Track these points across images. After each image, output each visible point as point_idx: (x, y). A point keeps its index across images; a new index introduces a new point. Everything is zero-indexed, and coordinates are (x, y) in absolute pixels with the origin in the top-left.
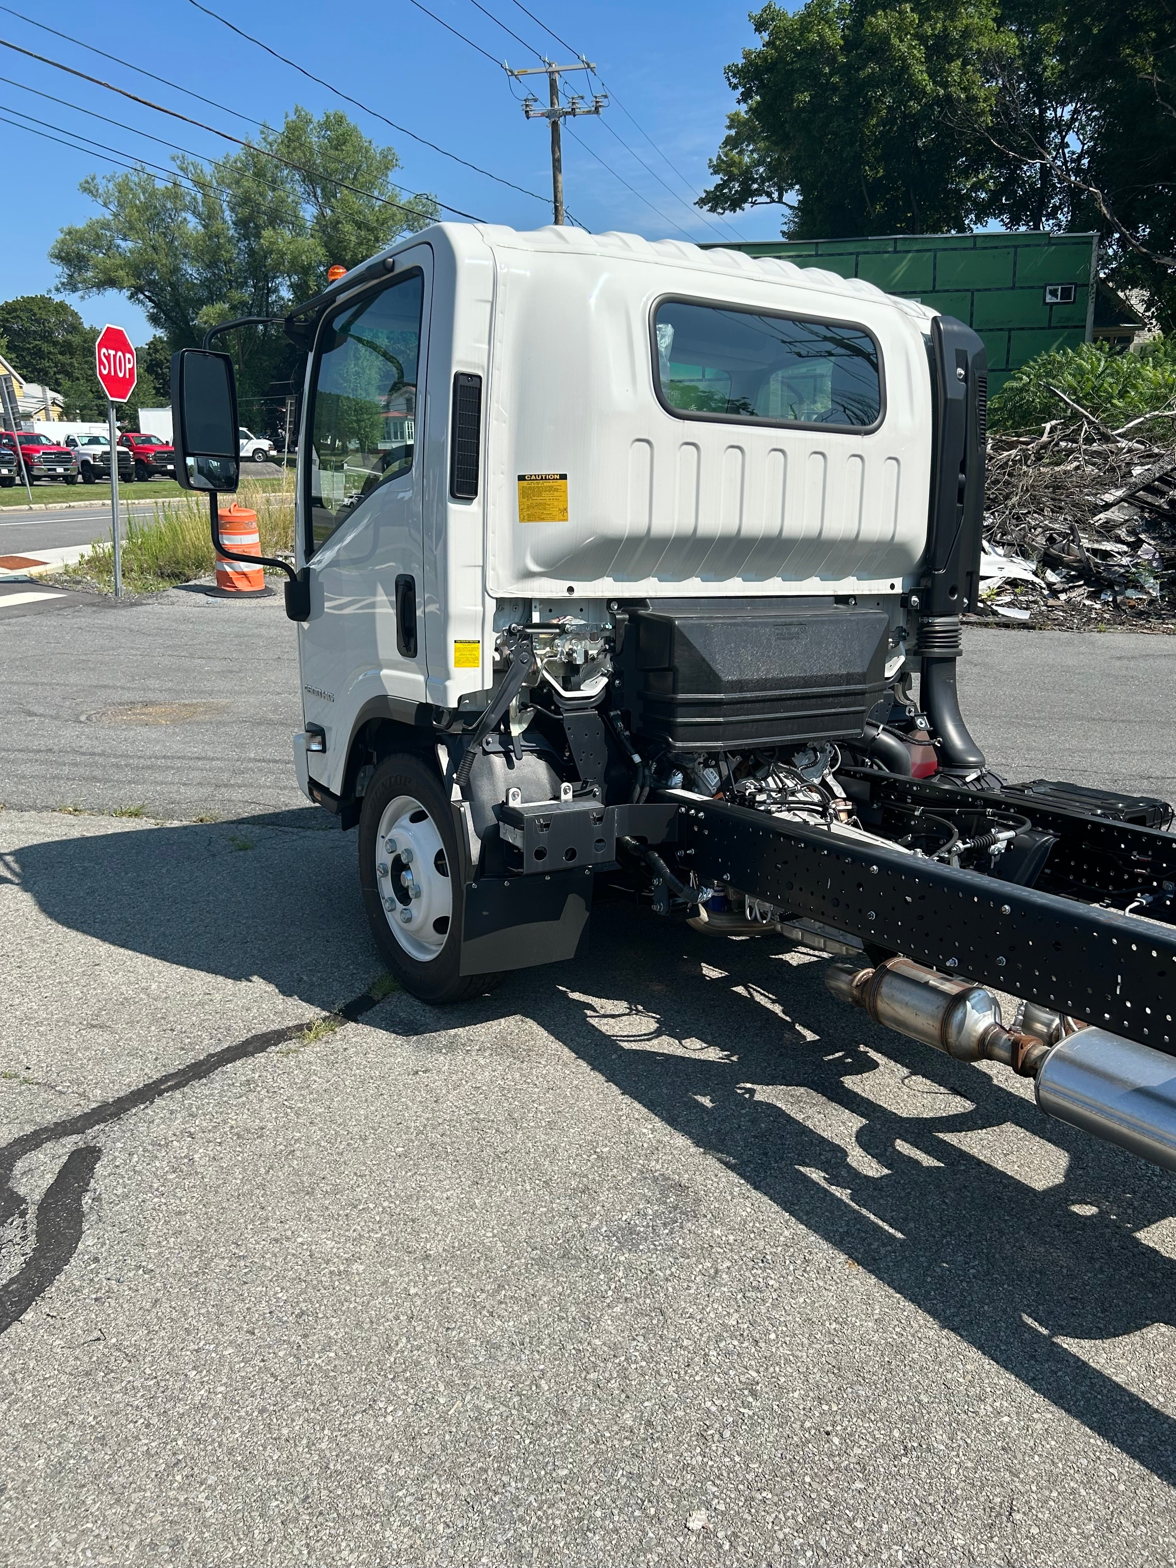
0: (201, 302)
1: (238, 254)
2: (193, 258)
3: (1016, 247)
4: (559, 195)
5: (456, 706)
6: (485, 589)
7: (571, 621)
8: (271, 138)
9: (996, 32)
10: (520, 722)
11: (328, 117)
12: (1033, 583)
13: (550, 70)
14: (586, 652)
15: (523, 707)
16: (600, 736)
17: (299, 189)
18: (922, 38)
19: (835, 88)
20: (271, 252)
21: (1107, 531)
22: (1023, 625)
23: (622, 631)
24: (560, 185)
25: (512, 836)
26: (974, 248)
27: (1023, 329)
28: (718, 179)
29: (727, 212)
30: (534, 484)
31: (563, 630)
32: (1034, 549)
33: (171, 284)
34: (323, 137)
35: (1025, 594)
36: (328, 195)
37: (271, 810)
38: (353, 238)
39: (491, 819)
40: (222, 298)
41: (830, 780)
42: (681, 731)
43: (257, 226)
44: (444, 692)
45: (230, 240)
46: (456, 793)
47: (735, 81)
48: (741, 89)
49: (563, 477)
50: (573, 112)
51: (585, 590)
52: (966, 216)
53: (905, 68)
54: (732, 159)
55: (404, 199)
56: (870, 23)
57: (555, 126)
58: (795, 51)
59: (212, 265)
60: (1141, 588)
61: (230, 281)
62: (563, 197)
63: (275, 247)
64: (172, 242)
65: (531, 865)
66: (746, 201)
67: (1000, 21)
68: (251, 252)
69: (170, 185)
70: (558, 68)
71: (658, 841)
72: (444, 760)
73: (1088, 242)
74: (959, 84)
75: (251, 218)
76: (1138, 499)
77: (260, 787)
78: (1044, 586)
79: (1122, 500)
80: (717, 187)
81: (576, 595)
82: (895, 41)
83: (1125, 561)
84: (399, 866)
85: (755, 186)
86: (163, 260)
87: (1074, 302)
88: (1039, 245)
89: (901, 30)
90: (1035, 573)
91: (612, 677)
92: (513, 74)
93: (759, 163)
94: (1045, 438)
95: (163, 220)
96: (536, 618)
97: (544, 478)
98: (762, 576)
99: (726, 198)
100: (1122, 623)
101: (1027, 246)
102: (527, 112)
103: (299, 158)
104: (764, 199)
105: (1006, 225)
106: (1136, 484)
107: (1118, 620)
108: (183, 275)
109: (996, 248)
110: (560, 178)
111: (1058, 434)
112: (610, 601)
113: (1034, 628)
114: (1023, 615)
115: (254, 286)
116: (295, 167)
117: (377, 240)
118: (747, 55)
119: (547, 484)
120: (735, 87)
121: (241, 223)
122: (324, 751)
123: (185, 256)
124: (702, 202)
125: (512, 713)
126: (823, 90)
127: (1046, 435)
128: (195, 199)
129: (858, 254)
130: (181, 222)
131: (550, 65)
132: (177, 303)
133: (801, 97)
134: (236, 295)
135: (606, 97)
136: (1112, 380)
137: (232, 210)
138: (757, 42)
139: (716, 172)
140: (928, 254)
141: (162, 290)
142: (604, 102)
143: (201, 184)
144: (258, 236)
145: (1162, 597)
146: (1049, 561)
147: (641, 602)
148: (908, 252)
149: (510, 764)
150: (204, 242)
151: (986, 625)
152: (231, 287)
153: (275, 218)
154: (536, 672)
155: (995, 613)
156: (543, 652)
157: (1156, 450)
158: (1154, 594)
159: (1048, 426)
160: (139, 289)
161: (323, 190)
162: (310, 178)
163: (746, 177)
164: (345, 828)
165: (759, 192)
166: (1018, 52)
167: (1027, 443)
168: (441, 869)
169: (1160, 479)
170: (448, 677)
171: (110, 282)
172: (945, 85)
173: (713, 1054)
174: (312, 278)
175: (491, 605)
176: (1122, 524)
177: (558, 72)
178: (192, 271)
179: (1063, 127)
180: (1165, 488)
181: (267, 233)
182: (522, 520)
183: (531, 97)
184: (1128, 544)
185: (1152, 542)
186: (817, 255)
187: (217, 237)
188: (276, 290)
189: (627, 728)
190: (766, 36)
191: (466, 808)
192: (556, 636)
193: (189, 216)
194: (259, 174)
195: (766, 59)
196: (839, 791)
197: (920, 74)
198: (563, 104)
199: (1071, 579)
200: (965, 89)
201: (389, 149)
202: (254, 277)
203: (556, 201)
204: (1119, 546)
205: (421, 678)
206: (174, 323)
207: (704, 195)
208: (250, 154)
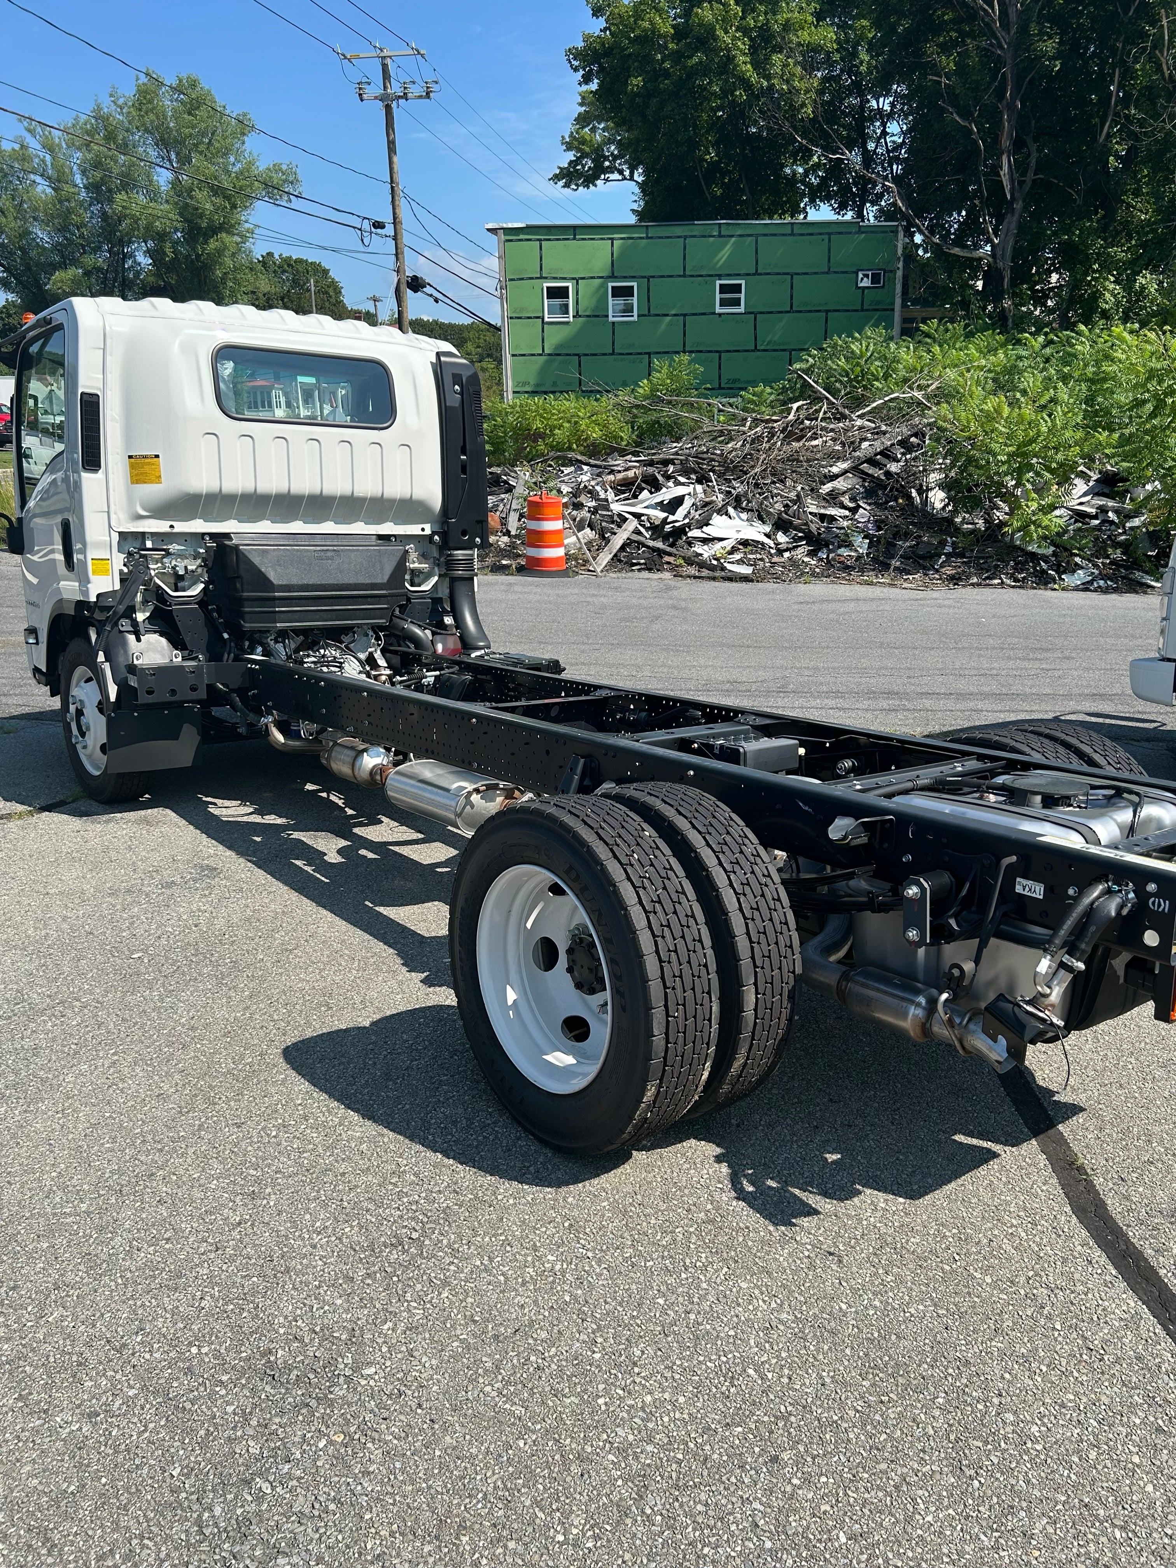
0: (53, 267)
1: (91, 217)
2: (43, 221)
3: (829, 234)
4: (395, 176)
5: (95, 600)
6: (110, 527)
7: (174, 547)
8: (121, 101)
9: (816, 27)
10: (144, 611)
11: (180, 81)
12: (763, 544)
13: (382, 55)
14: (186, 567)
15: (145, 602)
16: (202, 621)
17: (153, 153)
18: (745, 31)
19: (667, 74)
20: (125, 216)
21: (833, 498)
22: (745, 579)
23: (212, 554)
24: (395, 167)
25: (133, 682)
26: (792, 234)
27: (838, 311)
28: (571, 156)
29: (581, 188)
30: (139, 461)
31: (168, 553)
32: (769, 514)
33: (21, 248)
34: (176, 100)
35: (752, 553)
36: (185, 160)
37: (38, 710)
38: (208, 206)
39: (123, 672)
40: (75, 263)
41: (378, 655)
42: (247, 616)
43: (110, 190)
44: (86, 593)
45: (81, 204)
46: (101, 657)
47: (576, 63)
48: (582, 72)
49: (157, 456)
50: (405, 96)
51: (181, 527)
52: (802, 201)
53: (730, 59)
54: (583, 137)
55: (262, 166)
56: (697, 14)
57: (388, 108)
58: (629, 38)
59: (63, 229)
60: (849, 545)
61: (83, 246)
62: (400, 178)
63: (128, 212)
64: (21, 204)
65: (144, 699)
66: (598, 178)
67: (820, 16)
68: (104, 216)
69: (17, 147)
70: (389, 54)
71: (236, 687)
72: (93, 637)
73: (895, 232)
74: (782, 76)
75: (103, 181)
76: (863, 472)
77: (33, 695)
78: (773, 545)
79: (846, 472)
80: (571, 162)
81: (176, 530)
82: (720, 33)
83: (845, 524)
84: (80, 713)
85: (607, 164)
86: (12, 223)
87: (883, 287)
88: (850, 233)
89: (726, 21)
90: (768, 536)
91: (207, 583)
92: (345, 58)
93: (610, 141)
94: (791, 417)
95: (11, 182)
96: (149, 544)
97: (145, 457)
98: (319, 520)
99: (579, 174)
100: (828, 576)
101: (840, 233)
102: (360, 95)
103: (152, 122)
104: (616, 176)
105: (834, 209)
106: (859, 458)
107: (825, 574)
108: (34, 239)
109: (811, 234)
110: (395, 159)
111: (803, 414)
112: (204, 534)
113: (752, 581)
114: (746, 570)
115: (109, 251)
116: (147, 130)
117: (234, 206)
118: (586, 38)
119: (147, 460)
120: (576, 70)
121: (93, 187)
122: (37, 643)
123: (35, 219)
124: (556, 178)
125: (137, 607)
126: (655, 75)
127: (792, 414)
128: (43, 161)
129: (685, 237)
130: (30, 185)
131: (381, 50)
132: (28, 268)
133: (635, 82)
134: (89, 260)
135: (436, 82)
136: (880, 364)
137: (84, 172)
138: (597, 26)
139: (569, 149)
140: (750, 238)
141: (12, 253)
142: (435, 87)
143: (50, 148)
144: (111, 201)
145: (868, 554)
146: (781, 525)
147: (227, 536)
148: (732, 236)
149: (138, 640)
150: (54, 206)
151: (714, 579)
152: (84, 252)
153: (128, 183)
154: (151, 579)
155: (723, 569)
156: (155, 566)
157: (884, 428)
158: (861, 551)
159: (795, 406)
161: (177, 154)
162: (165, 142)
163: (599, 157)
164: (52, 695)
165: (611, 170)
166: (835, 47)
167: (776, 421)
168: (101, 711)
169: (881, 453)
170: (89, 582)
172: (768, 77)
173: (280, 821)
174: (168, 245)
175: (115, 537)
176: (844, 493)
177: (390, 57)
178: (42, 235)
179: (885, 117)
180: (884, 461)
181: (120, 197)
182: (132, 483)
183: (365, 80)
184: (849, 509)
185: (868, 508)
186: (648, 238)
187: (68, 200)
188: (132, 255)
189: (220, 616)
190: (601, 22)
191: (107, 667)
192: (164, 557)
193: (39, 179)
194: (110, 137)
195: (603, 44)
196: (382, 662)
197: (745, 66)
198: (395, 88)
199: (796, 539)
200: (787, 82)
201: (245, 115)
202: (109, 242)
203: (392, 182)
204: (843, 511)
205: (77, 584)
206: (25, 287)
207: (558, 171)
208: (100, 117)
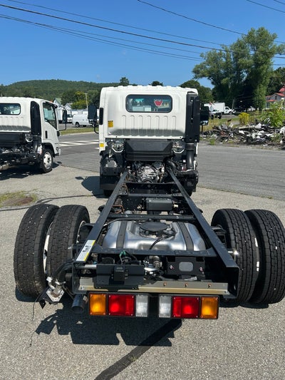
0: (223, 78)
1: (233, 65)
5: (100, 152)
6: (104, 137)
7: (117, 141)
8: (244, 37)
10: (111, 155)
11: (259, 29)
14: (119, 146)
16: (122, 158)
17: (250, 47)
20: (241, 64)
23: (125, 143)
30: (109, 122)
34: (257, 34)
36: (257, 48)
38: (261, 58)
40: (228, 76)
43: (238, 59)
45: (232, 62)
49: (113, 121)
55: (277, 46)
59: (226, 69)
61: (231, 72)
63: (243, 62)
64: (218, 65)
68: (236, 65)
69: (219, 52)
81: (117, 138)
86: (216, 69)
91: (123, 150)
95: (217, 60)
96: (112, 141)
103: (251, 40)
108: (220, 72)
115: (237, 73)
116: (249, 43)
117: (268, 57)
121: (235, 58)
123: (221, 68)
128: (224, 54)
130: (221, 60)
132: (218, 79)
134: (232, 75)
137: (233, 55)
141: (215, 76)
143: (226, 51)
150: (225, 64)
153: (243, 56)
160: (210, 77)
162: (253, 44)
170: (99, 148)
171: (204, 76)
182: (108, 127)
187: (229, 62)
188: (242, 73)
193: (223, 58)
194: (240, 46)
201: (275, 34)
202: (237, 70)
206: (217, 83)
208: (239, 41)
